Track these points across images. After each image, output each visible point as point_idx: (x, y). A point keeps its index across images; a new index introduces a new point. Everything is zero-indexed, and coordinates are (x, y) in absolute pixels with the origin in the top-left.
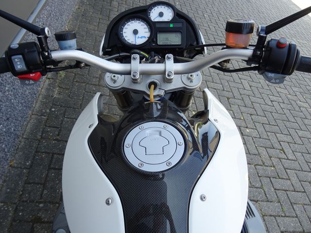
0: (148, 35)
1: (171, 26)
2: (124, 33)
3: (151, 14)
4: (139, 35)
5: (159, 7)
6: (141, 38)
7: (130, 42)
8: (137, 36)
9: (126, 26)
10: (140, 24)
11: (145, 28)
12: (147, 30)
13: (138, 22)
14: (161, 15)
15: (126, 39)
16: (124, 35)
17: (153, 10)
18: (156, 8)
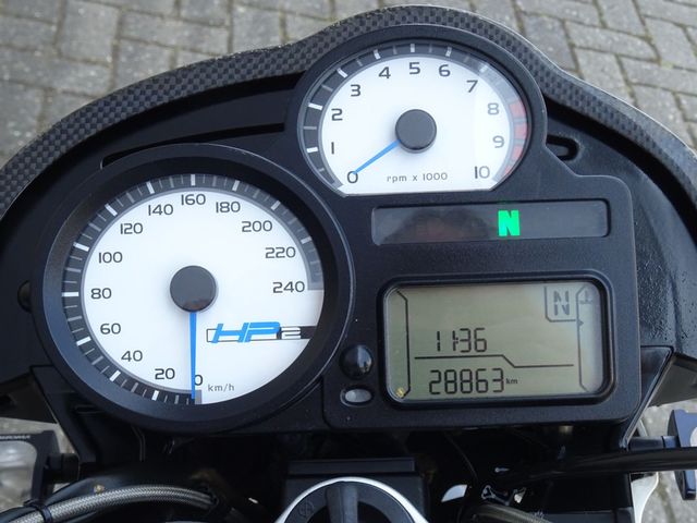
0: (303, 307)
1: (509, 223)
2: (98, 294)
3: (329, 131)
4: (225, 311)
5: (399, 65)
6: (246, 333)
7: (143, 371)
8: (207, 320)
9: (111, 239)
10: (233, 221)
11: (272, 253)
12: (296, 267)
13: (214, 197)
14: (414, 132)
15: (112, 347)
16: (96, 313)
17: (342, 97)
18: (368, 77)
